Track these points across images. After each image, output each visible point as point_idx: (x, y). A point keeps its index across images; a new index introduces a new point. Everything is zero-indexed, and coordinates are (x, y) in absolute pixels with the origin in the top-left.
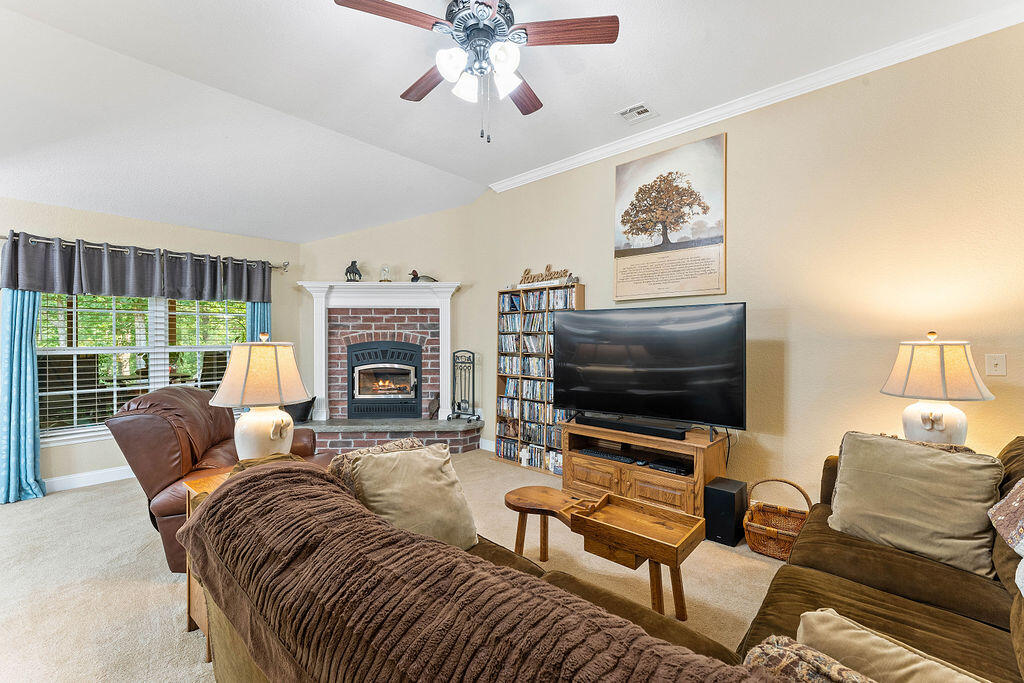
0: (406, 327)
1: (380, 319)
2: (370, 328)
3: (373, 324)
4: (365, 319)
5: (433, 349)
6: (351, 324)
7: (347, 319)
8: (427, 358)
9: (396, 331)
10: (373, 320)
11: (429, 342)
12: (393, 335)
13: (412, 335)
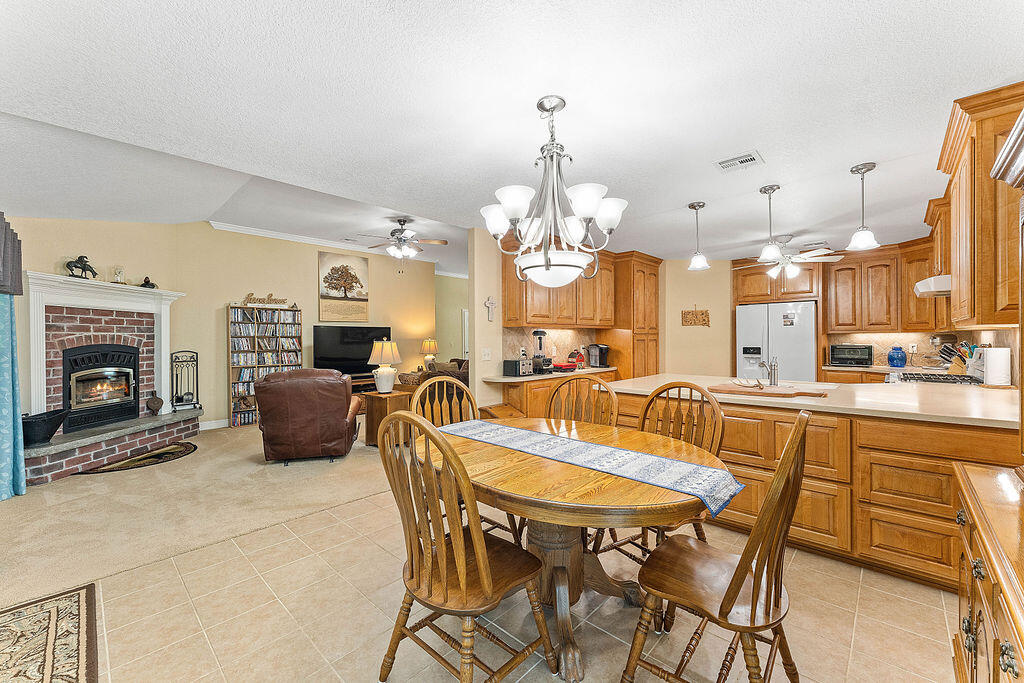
0: (125, 329)
1: (99, 321)
2: (88, 330)
3: (92, 326)
4: (83, 320)
5: (148, 351)
6: (65, 325)
7: (62, 319)
8: (144, 359)
9: (115, 333)
10: (92, 321)
11: (146, 345)
12: (113, 338)
13: (130, 337)
